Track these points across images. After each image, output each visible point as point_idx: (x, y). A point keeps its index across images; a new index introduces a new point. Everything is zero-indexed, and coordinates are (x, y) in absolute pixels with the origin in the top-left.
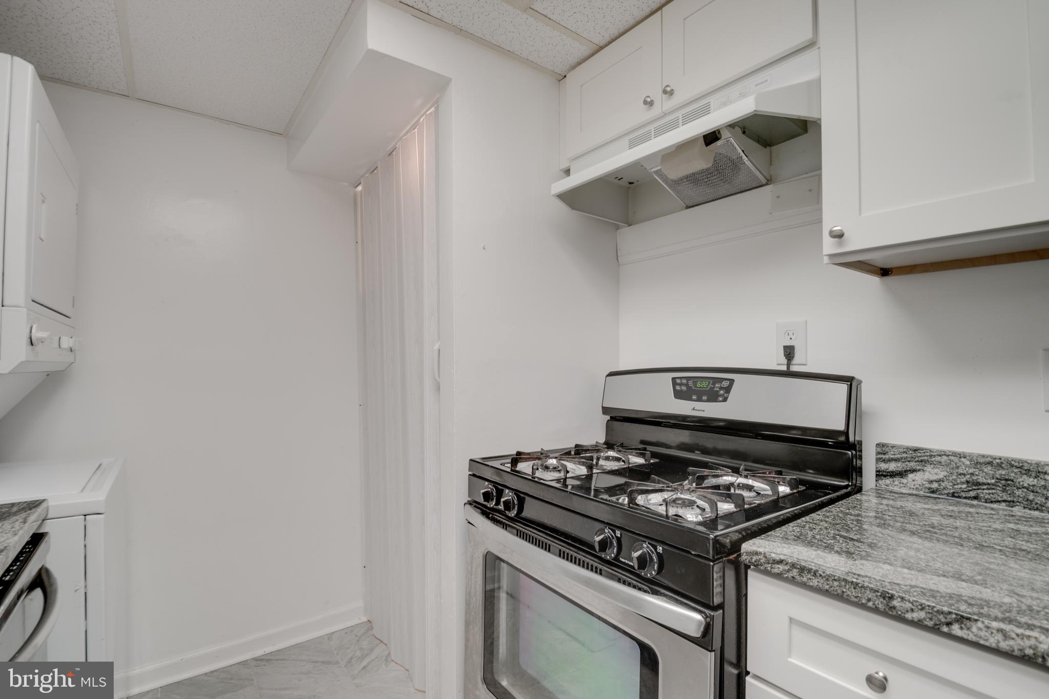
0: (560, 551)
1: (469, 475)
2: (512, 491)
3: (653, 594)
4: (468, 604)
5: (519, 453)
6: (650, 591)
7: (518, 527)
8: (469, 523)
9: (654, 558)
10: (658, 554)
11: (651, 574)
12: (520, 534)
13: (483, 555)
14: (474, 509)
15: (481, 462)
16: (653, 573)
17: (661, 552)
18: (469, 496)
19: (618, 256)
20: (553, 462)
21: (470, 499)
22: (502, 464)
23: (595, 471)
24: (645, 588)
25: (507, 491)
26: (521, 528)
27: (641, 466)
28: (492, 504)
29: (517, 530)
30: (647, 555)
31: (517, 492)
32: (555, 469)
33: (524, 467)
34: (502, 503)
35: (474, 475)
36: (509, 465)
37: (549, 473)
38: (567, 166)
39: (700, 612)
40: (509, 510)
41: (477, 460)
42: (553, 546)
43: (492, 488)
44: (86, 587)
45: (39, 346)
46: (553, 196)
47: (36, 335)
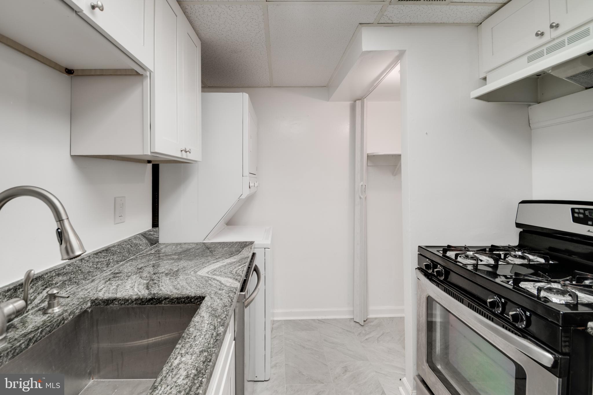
0: (469, 303)
1: (418, 254)
2: (441, 266)
3: (523, 337)
4: (418, 321)
5: (449, 246)
6: (521, 336)
7: (445, 286)
8: (418, 279)
9: (524, 318)
10: (526, 316)
11: (522, 326)
12: (446, 290)
13: (426, 297)
14: (421, 273)
15: (425, 248)
16: (523, 326)
17: (529, 316)
18: (418, 265)
19: (530, 124)
20: (470, 253)
21: (418, 267)
22: (438, 251)
23: (500, 263)
24: (519, 334)
25: (439, 266)
26: (447, 287)
27: (541, 264)
28: (430, 271)
29: (445, 288)
30: (519, 315)
31: (444, 267)
32: (472, 258)
33: (451, 254)
34: (435, 272)
35: (421, 254)
36: (442, 252)
37: (468, 260)
38: (485, 75)
39: (551, 353)
40: (440, 276)
41: (423, 247)
42: (465, 299)
43: (430, 263)
45: (252, 188)
46: (473, 98)
47: (251, 185)
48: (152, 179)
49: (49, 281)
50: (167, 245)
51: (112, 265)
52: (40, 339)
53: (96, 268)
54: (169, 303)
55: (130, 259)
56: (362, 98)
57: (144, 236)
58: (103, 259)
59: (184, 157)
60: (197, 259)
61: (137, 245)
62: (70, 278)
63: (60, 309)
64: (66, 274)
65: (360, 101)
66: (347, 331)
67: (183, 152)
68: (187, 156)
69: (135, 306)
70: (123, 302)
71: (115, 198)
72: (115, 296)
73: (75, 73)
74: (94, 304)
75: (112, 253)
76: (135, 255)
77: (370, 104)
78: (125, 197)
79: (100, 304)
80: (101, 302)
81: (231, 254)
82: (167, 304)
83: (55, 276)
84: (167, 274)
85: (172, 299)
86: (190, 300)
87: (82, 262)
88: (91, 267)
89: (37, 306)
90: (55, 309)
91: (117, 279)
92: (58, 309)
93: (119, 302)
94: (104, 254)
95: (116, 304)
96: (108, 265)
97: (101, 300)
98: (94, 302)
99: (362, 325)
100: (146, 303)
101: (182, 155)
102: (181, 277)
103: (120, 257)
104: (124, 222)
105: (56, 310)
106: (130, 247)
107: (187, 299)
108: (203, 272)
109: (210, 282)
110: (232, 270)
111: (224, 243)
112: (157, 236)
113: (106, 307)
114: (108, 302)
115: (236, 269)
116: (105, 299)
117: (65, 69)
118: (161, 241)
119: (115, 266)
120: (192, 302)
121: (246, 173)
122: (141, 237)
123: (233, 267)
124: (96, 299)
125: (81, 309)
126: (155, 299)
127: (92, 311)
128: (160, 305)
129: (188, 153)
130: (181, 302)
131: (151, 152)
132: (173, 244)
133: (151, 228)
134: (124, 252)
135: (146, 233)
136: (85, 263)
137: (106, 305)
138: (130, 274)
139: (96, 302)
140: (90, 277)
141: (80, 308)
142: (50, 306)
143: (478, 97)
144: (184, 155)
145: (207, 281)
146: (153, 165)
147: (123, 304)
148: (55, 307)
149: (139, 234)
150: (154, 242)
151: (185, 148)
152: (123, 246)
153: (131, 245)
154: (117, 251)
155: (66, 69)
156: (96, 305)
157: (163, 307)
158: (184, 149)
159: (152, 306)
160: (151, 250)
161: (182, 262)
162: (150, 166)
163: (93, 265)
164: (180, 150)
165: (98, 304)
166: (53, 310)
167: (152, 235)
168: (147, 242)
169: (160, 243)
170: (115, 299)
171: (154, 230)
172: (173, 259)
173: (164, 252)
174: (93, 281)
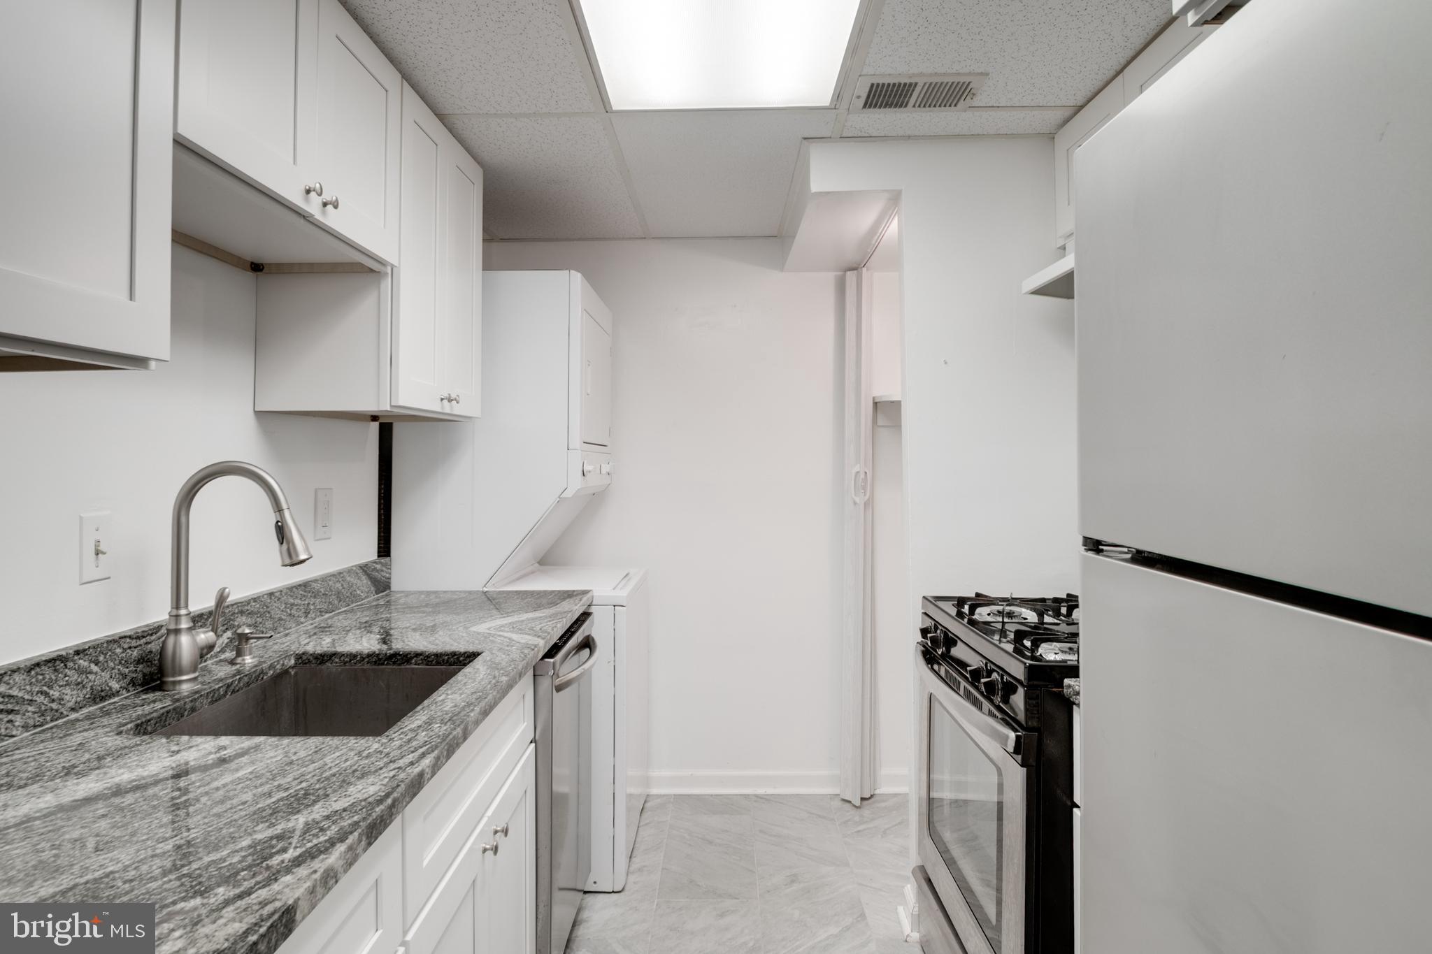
1: (922, 614)
2: (942, 629)
13: (928, 695)
22: (951, 607)
25: (940, 629)
26: (946, 667)
35: (926, 614)
38: (1064, 243)
40: (938, 648)
41: (930, 598)
42: (962, 682)
43: (931, 625)
44: (614, 661)
45: (588, 476)
46: (1025, 294)
47: (587, 468)
48: (378, 453)
49: (231, 620)
50: (408, 594)
51: (313, 616)
52: (238, 691)
53: (290, 615)
54: (422, 663)
55: (340, 611)
56: (859, 265)
57: (364, 570)
58: (300, 602)
59: (447, 410)
60: (471, 613)
61: (352, 586)
62: (256, 623)
63: (253, 660)
64: (251, 614)
65: (855, 272)
66: (820, 816)
67: (445, 402)
68: (452, 408)
69: (367, 666)
70: (347, 659)
71: (316, 491)
72: (334, 650)
73: (265, 269)
74: (300, 661)
75: (313, 592)
76: (349, 605)
77: (876, 280)
78: (331, 489)
79: (309, 662)
80: (312, 659)
81: (538, 607)
82: (419, 664)
83: (237, 613)
84: (415, 630)
85: (428, 657)
86: (458, 658)
87: (271, 598)
88: (283, 611)
89: (216, 656)
90: (246, 657)
91: (328, 633)
92: (251, 658)
93: (342, 659)
94: (301, 592)
95: (336, 663)
96: (307, 613)
97: (311, 655)
98: (301, 658)
99: (857, 805)
100: (385, 661)
101: (443, 407)
102: (441, 633)
103: (325, 603)
104: (329, 538)
105: (247, 659)
106: (341, 588)
107: (453, 656)
108: (482, 628)
109: (491, 638)
110: (533, 626)
111: (526, 592)
112: (387, 575)
113: (320, 666)
114: (323, 658)
115: (542, 625)
116: (318, 654)
117: (250, 263)
118: (394, 588)
119: (317, 619)
120: (460, 662)
121: (576, 442)
122: (359, 572)
123: (538, 623)
124: (303, 654)
125: (283, 665)
126: (400, 655)
127: (296, 673)
128: (408, 666)
129: (454, 402)
130: (443, 661)
131: (391, 406)
132: (421, 593)
133: (376, 557)
134: (332, 595)
135: (367, 565)
136: (275, 602)
137: (320, 664)
138: (348, 628)
139: (304, 657)
140: (282, 629)
141: (281, 662)
142: (239, 653)
143: (1038, 290)
144: (447, 408)
145: (485, 637)
146: (381, 425)
147: (347, 662)
148: (247, 656)
149: (355, 566)
150: (382, 586)
151: (449, 394)
152: (330, 583)
153: (342, 585)
154: (321, 592)
155: (252, 263)
156: (304, 663)
157: (413, 669)
158: (446, 395)
159: (394, 667)
160: (379, 600)
161: (441, 616)
162: (375, 426)
163: (285, 607)
164: (439, 397)
165: (307, 661)
166: (244, 660)
167: (377, 571)
168: (369, 583)
169: (392, 589)
170: (335, 654)
171: (382, 561)
172: (424, 612)
173: (404, 604)
174: (287, 635)
